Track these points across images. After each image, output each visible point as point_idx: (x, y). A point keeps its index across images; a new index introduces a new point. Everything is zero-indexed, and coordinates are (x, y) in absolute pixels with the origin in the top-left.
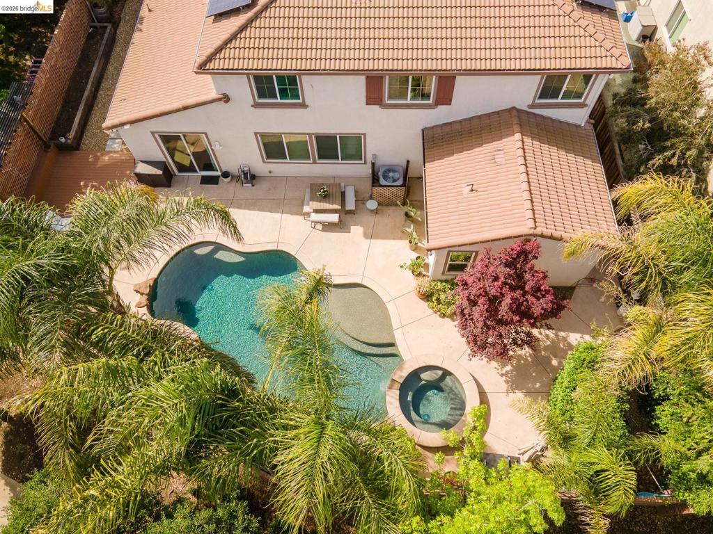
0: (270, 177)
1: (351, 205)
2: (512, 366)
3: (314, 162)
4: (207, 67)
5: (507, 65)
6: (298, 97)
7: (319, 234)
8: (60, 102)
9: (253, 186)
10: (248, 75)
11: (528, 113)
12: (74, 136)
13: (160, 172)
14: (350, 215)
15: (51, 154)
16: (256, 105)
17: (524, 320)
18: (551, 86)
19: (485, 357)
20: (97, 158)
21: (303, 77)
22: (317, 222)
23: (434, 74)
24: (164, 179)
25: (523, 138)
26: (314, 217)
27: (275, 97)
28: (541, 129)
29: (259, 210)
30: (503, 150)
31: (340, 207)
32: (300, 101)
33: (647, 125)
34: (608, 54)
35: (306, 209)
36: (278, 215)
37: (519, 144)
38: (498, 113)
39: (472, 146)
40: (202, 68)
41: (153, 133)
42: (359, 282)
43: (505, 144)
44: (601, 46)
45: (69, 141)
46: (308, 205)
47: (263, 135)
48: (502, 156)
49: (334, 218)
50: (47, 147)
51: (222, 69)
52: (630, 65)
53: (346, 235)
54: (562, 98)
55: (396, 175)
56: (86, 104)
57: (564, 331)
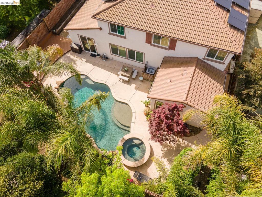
0: (112, 60)
1: (134, 76)
2: (167, 149)
3: (127, 59)
4: (95, 17)
5: (195, 41)
6: (123, 34)
7: (120, 83)
8: (59, 19)
9: (106, 61)
10: (108, 23)
11: (202, 61)
12: (59, 31)
13: (78, 48)
14: (133, 80)
15: (50, 34)
16: (110, 34)
17: (169, 132)
18: (212, 53)
19: (154, 140)
20: (62, 39)
21: (126, 28)
22: (122, 79)
23: (169, 38)
24: (79, 51)
25: (196, 69)
26: (121, 77)
27: (116, 32)
28: (205, 68)
29: (105, 70)
30: (187, 71)
31: (130, 76)
32: (124, 36)
33: (244, 77)
34: (234, 46)
35: (119, 73)
36: (110, 73)
37: (193, 70)
38: (191, 58)
39: (177, 67)
40: (94, 17)
41: (78, 35)
42: (127, 103)
43: (189, 69)
44: (232, 43)
45: (56, 32)
46: (120, 72)
47: (112, 45)
48: (186, 73)
49: (127, 79)
50: (49, 32)
51: (100, 19)
52: (241, 52)
53: (129, 86)
54: (215, 59)
55: (153, 71)
56: (66, 22)
57: (191, 143)
